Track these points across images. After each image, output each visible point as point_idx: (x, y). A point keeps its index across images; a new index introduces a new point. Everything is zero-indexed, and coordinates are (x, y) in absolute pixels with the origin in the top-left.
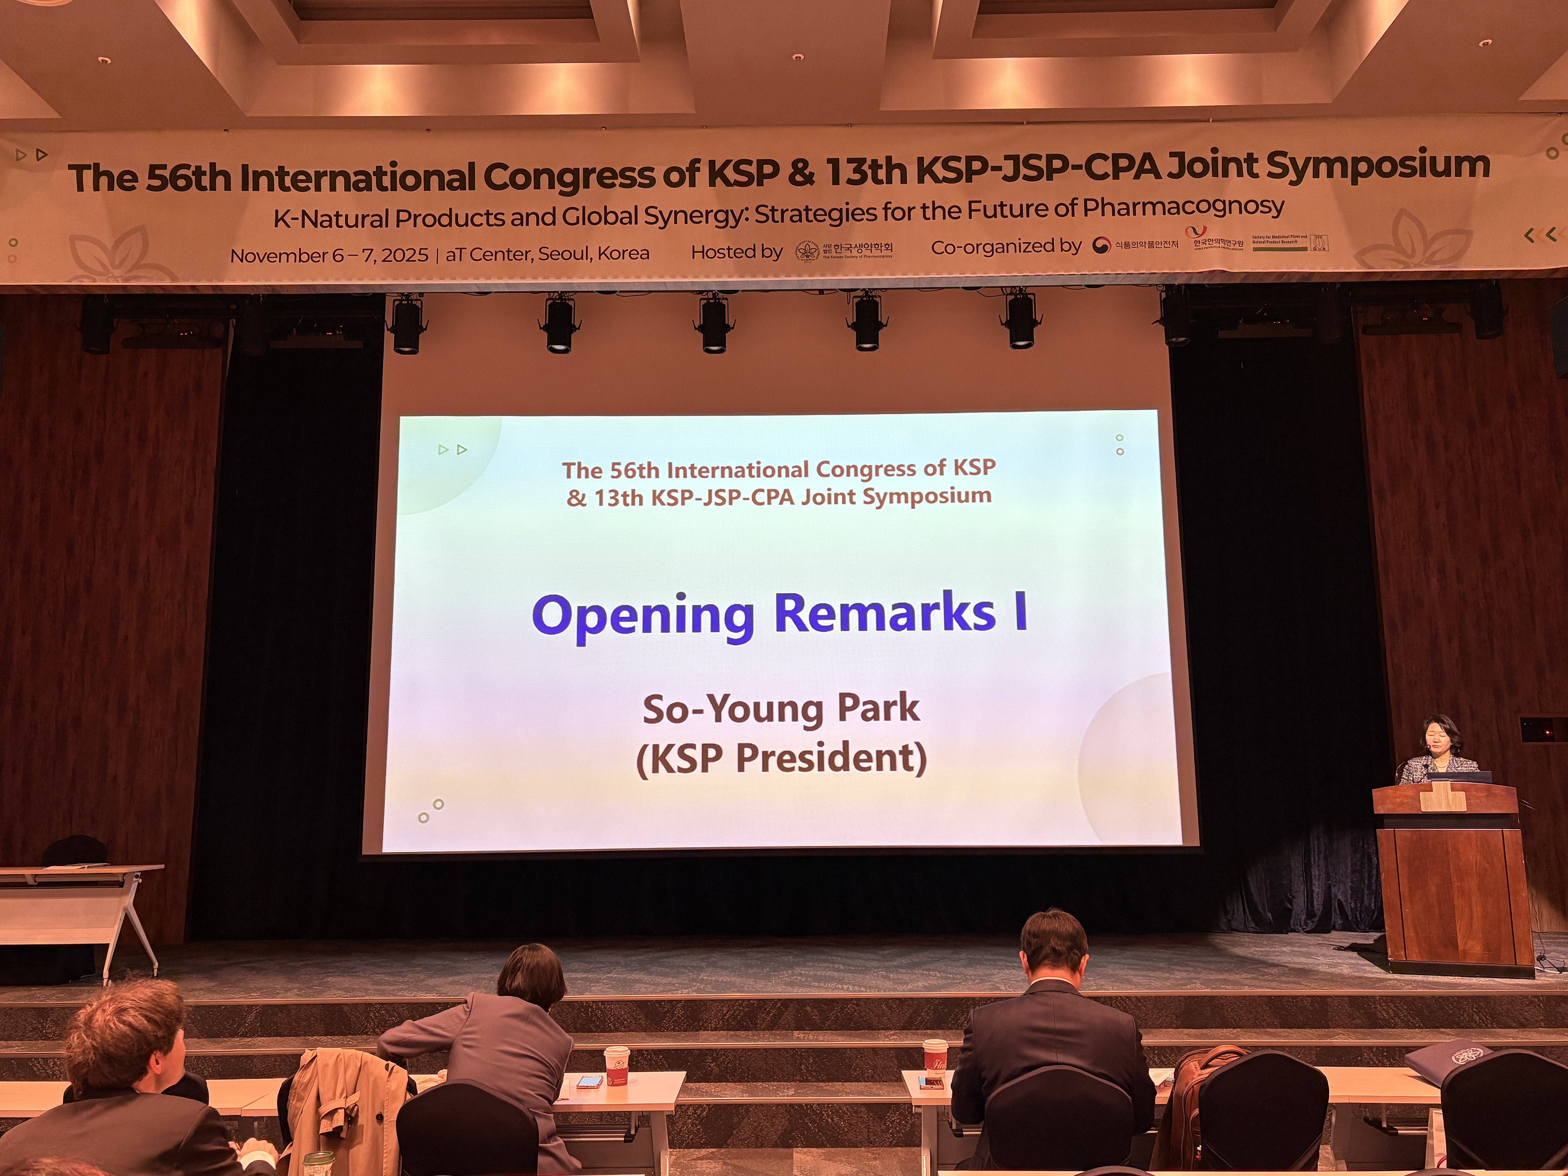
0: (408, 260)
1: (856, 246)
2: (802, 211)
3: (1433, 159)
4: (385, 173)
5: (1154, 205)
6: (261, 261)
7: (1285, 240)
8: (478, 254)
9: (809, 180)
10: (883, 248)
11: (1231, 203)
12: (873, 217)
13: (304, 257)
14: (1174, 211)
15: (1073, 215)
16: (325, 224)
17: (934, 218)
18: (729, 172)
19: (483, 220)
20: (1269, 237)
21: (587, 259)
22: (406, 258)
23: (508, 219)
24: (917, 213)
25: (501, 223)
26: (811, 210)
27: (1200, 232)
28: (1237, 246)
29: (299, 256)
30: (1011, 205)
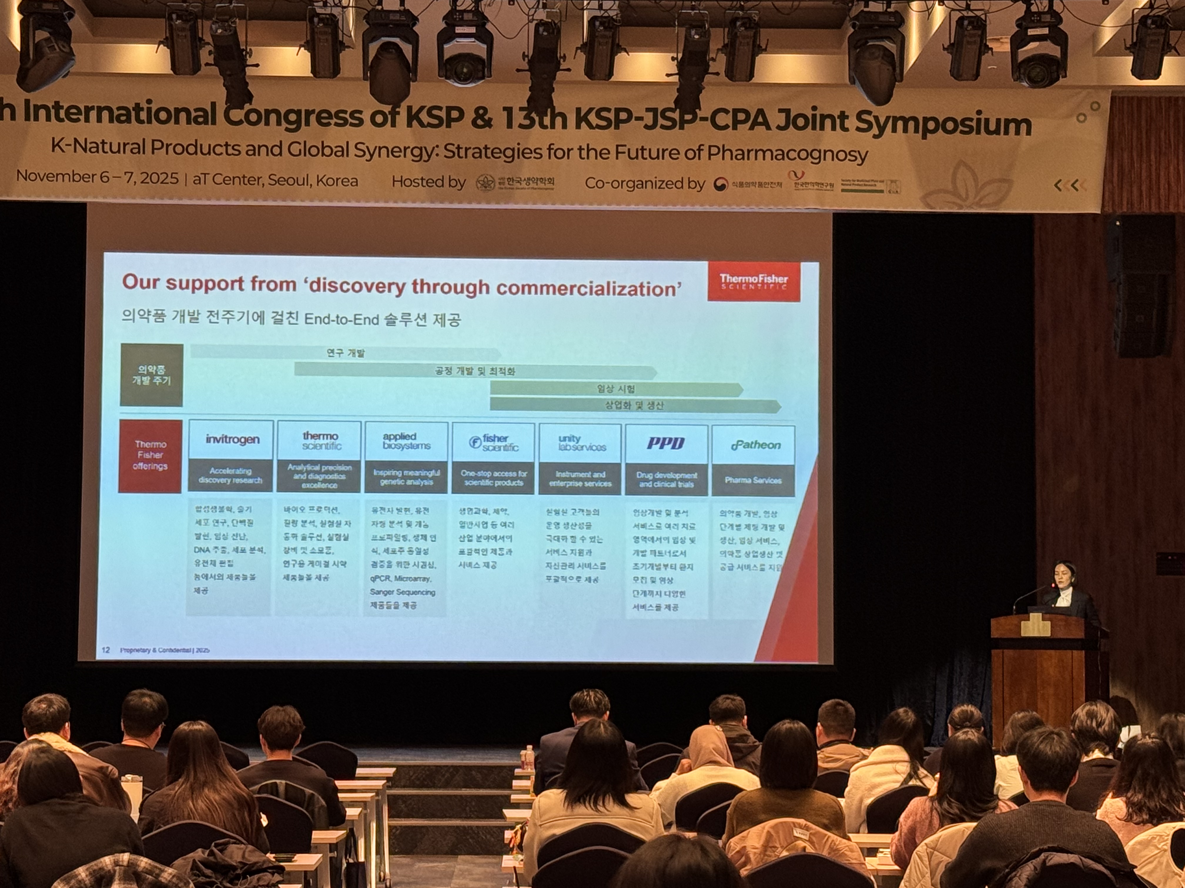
0: (162, 183)
1: (525, 180)
2: (482, 148)
3: (987, 120)
4: (142, 109)
5: (764, 152)
6: (42, 180)
7: (867, 183)
8: (219, 179)
9: (488, 124)
10: (547, 182)
11: (825, 152)
12: (539, 156)
13: (77, 178)
14: (780, 157)
15: (699, 158)
16: (93, 150)
17: (588, 158)
18: (424, 117)
19: (222, 150)
20: (854, 181)
21: (307, 185)
22: (161, 181)
23: (243, 149)
24: (575, 154)
25: (237, 153)
26: (489, 148)
27: (799, 175)
28: (828, 187)
29: (73, 177)
30: (650, 150)
